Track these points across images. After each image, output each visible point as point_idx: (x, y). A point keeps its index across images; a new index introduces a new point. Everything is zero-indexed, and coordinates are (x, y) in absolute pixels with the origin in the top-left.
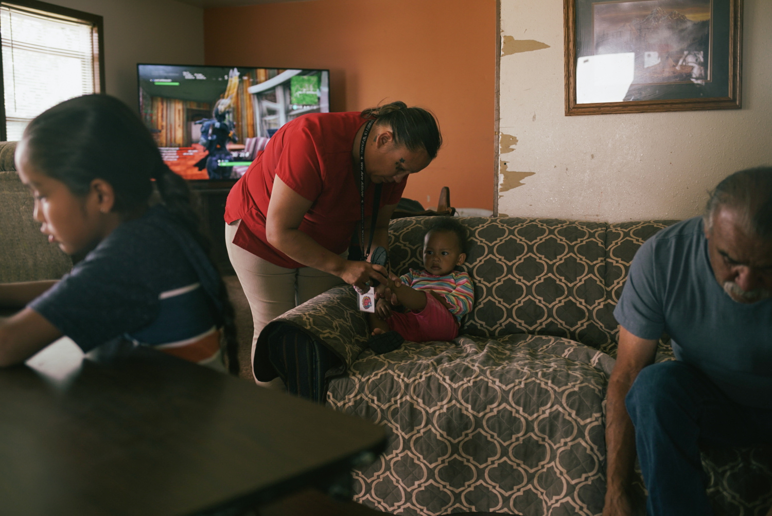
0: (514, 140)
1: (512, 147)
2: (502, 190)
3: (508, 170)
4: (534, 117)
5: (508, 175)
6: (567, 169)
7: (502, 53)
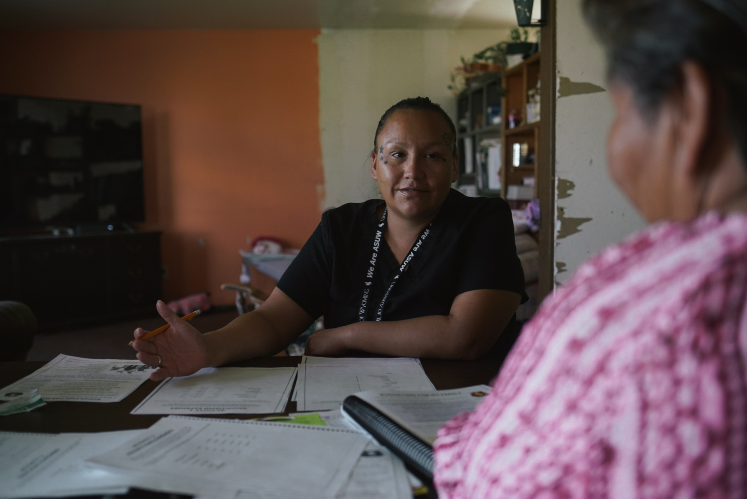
0: (572, 186)
1: (569, 192)
2: (559, 237)
3: (566, 216)
4: (591, 162)
5: (565, 222)
6: (623, 215)
7: (558, 94)
